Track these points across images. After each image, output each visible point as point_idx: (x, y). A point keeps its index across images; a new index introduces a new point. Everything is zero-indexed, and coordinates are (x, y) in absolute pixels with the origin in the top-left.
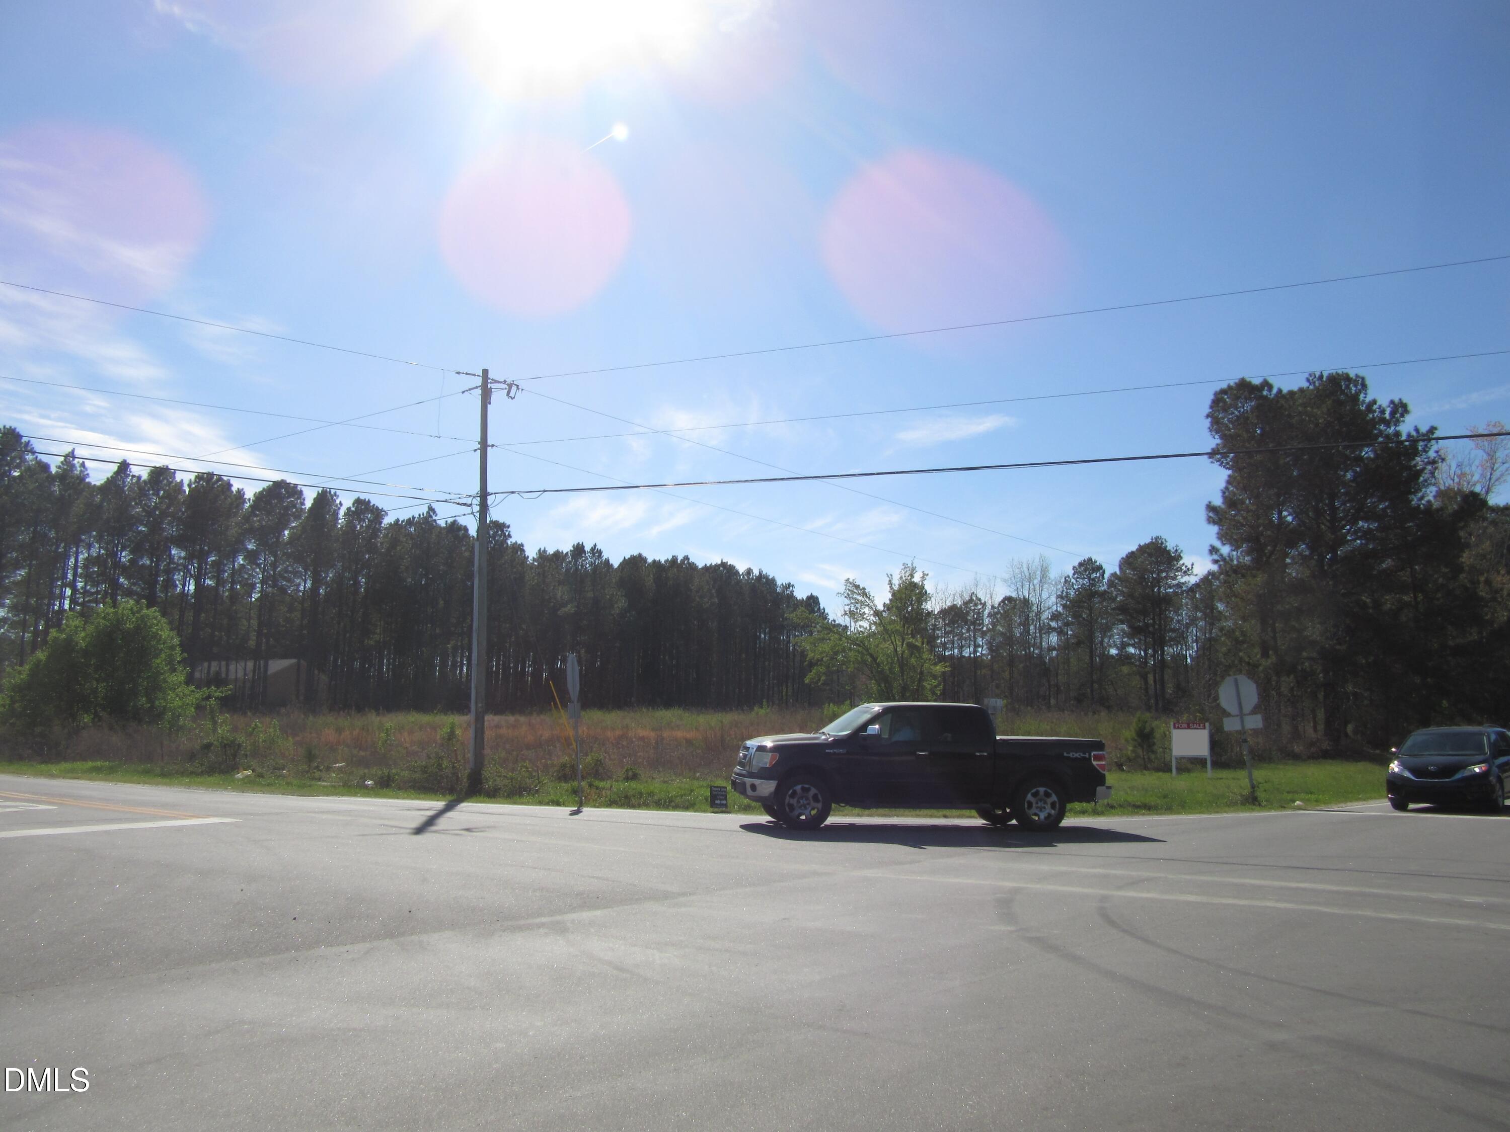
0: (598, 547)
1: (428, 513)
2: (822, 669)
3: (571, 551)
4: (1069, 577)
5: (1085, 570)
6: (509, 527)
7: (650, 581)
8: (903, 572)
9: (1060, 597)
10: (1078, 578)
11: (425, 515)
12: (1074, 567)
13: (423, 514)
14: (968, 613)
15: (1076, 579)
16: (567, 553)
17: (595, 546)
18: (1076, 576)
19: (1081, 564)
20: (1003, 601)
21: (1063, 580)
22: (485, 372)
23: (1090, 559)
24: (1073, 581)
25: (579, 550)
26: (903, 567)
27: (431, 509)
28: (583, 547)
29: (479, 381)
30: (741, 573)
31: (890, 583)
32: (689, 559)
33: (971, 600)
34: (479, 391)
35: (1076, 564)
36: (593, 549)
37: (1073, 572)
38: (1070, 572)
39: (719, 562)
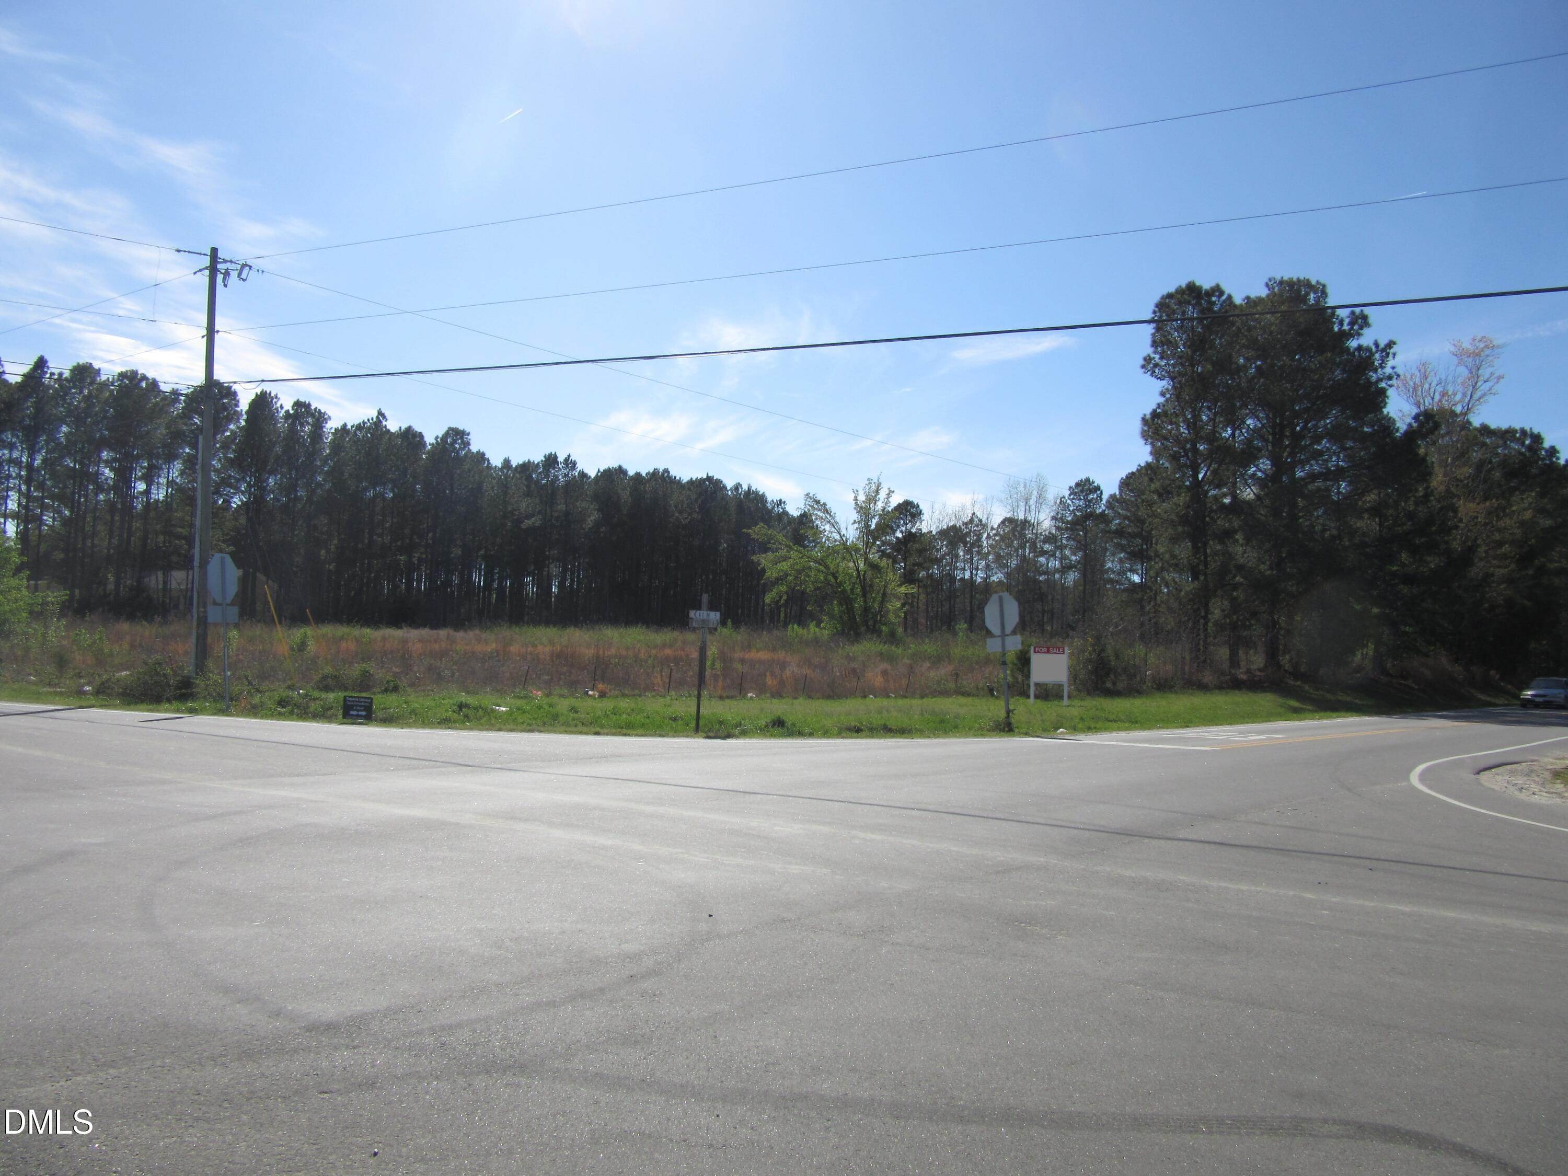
0: (573, 458)
1: (377, 417)
2: (783, 588)
3: (542, 461)
4: (1064, 497)
5: (1082, 491)
6: (468, 434)
7: (625, 496)
8: (867, 487)
9: (1054, 518)
10: (1073, 499)
11: (375, 420)
12: (1070, 487)
13: (372, 419)
14: (968, 534)
15: (1071, 500)
16: (538, 463)
17: (569, 456)
18: (1072, 497)
19: (1077, 485)
20: (1003, 522)
21: (1058, 502)
22: (214, 251)
23: (1088, 480)
24: (1069, 501)
25: (551, 460)
26: (867, 482)
27: (380, 414)
28: (556, 457)
29: (207, 261)
30: (728, 488)
31: (856, 499)
32: (669, 472)
33: (971, 521)
34: (207, 272)
35: (1073, 485)
36: (567, 460)
37: (1069, 492)
38: (1067, 493)
39: (705, 476)
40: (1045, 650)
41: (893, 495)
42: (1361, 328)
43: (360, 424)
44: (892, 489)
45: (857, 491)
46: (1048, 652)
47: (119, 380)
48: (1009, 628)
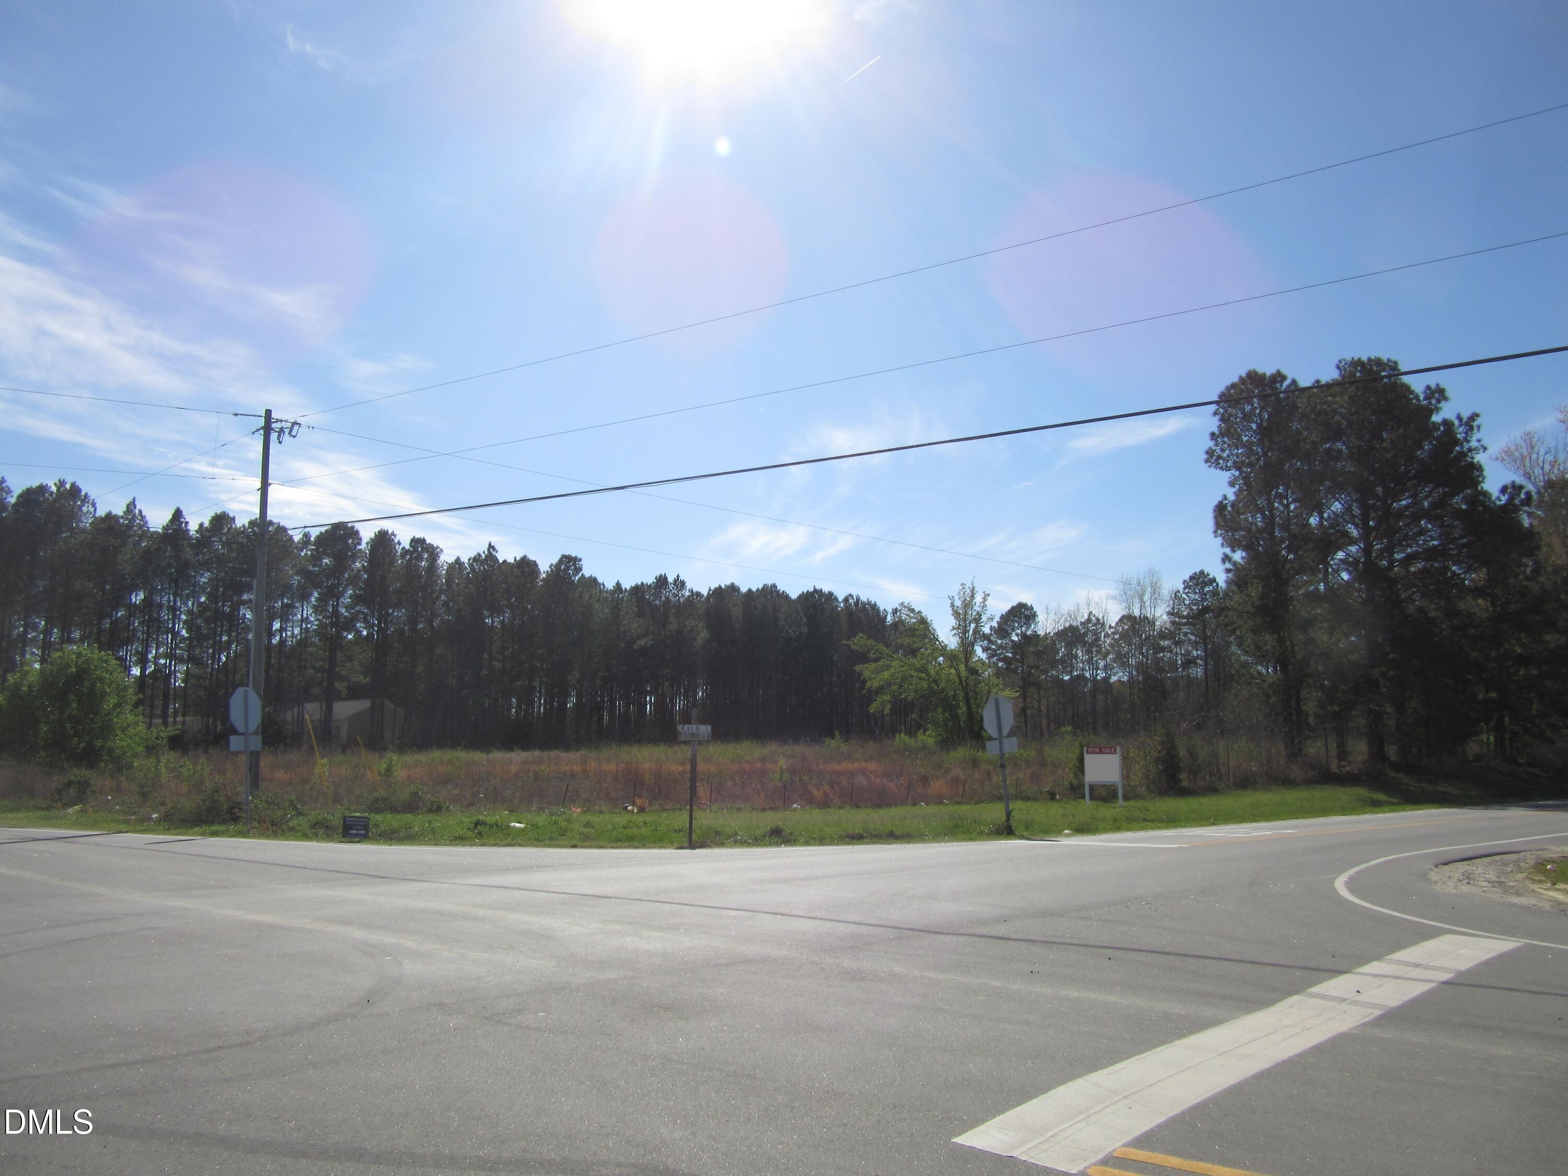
0: (682, 578)
1: (488, 550)
2: (887, 698)
3: (653, 582)
4: (1179, 592)
5: (1197, 584)
6: (580, 560)
7: (737, 612)
8: (962, 593)
9: (1169, 613)
10: (1188, 592)
11: (486, 552)
12: (1184, 582)
13: (484, 552)
14: (1086, 633)
15: (1187, 594)
16: (650, 584)
17: (678, 576)
18: (1187, 591)
19: (1192, 578)
20: (1121, 620)
21: (1173, 595)
22: (268, 412)
23: (1202, 572)
24: (1184, 596)
25: (662, 581)
26: (961, 588)
27: (491, 547)
28: (666, 578)
29: (262, 422)
30: (840, 600)
31: (952, 605)
32: (776, 587)
33: (1089, 620)
34: (262, 432)
35: (1187, 578)
36: (676, 581)
37: (1184, 586)
38: (1181, 587)
39: (811, 589)
40: (1098, 750)
41: (989, 598)
42: (1439, 401)
43: (476, 556)
44: (987, 593)
45: (953, 597)
46: (1101, 752)
47: (249, 527)
48: (1006, 731)
